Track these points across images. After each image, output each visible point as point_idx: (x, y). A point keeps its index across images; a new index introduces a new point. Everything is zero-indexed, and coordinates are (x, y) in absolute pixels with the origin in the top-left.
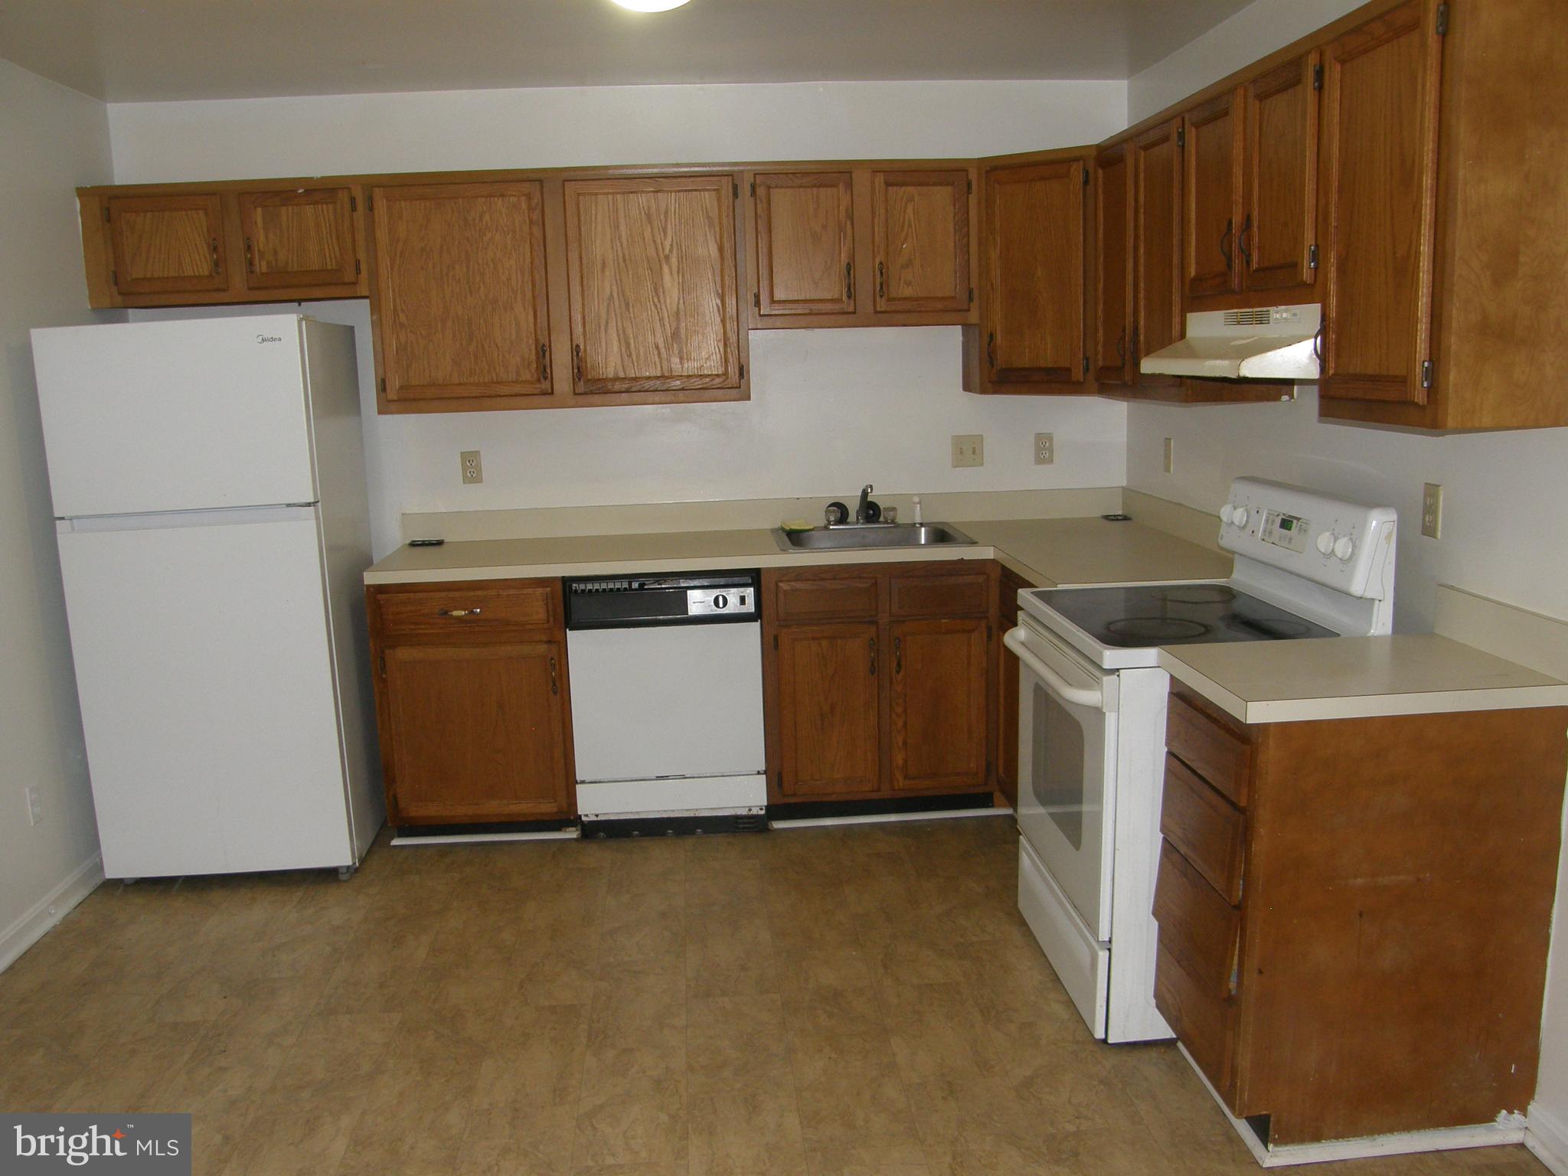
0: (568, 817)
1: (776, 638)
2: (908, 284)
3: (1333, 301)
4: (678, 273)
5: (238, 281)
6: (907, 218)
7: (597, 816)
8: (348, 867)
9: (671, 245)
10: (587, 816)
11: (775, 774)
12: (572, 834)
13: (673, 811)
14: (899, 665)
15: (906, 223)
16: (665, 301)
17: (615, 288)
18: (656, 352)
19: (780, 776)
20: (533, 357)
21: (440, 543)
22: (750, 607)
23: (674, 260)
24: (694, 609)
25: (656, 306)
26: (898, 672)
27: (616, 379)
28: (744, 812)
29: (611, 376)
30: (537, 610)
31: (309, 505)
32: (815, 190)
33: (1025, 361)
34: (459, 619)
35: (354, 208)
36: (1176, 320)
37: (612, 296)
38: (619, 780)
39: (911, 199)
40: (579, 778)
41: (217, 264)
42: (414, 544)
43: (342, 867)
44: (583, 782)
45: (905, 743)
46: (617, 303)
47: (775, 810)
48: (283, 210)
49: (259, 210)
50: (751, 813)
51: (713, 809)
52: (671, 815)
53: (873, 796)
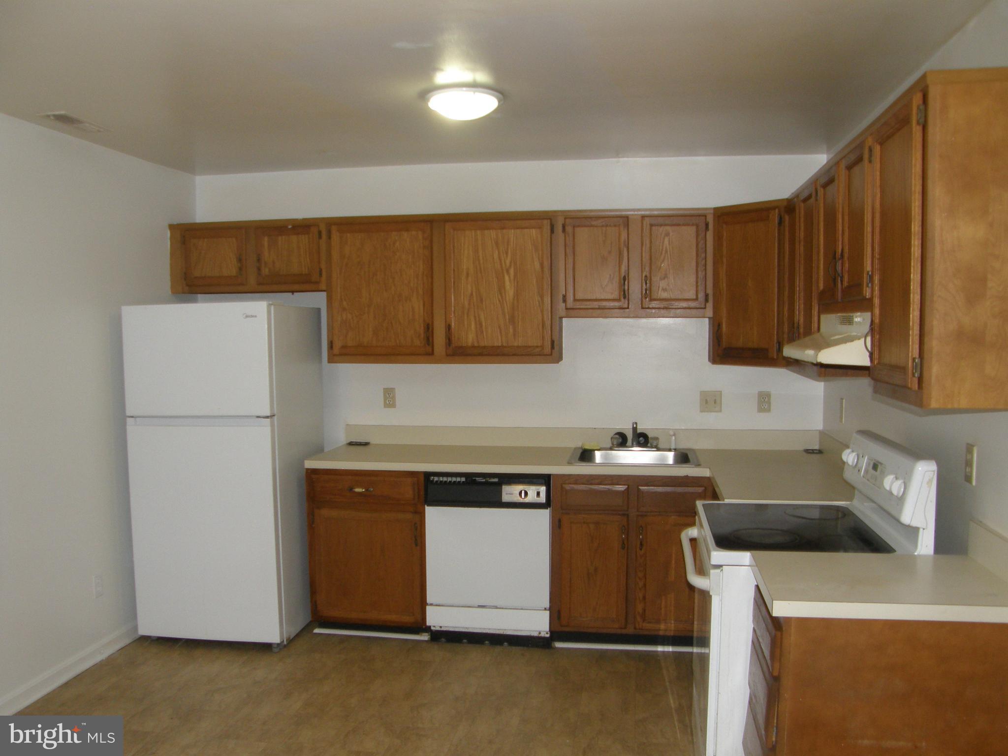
0: (420, 626)
1: (560, 521)
2: (664, 290)
3: (877, 311)
4: (514, 280)
5: (252, 280)
6: (664, 247)
7: (441, 627)
8: (278, 644)
9: (511, 263)
10: (434, 626)
11: (556, 611)
12: (425, 637)
13: (490, 629)
14: (641, 544)
15: (664, 249)
16: (506, 297)
17: (474, 288)
18: (498, 330)
19: (559, 612)
20: (422, 331)
21: (366, 444)
22: (543, 499)
23: (512, 271)
24: (506, 498)
25: (499, 301)
26: (641, 549)
27: (473, 347)
28: (535, 634)
29: (470, 344)
30: (408, 492)
31: (267, 417)
32: (604, 229)
33: (740, 343)
34: (360, 494)
35: (320, 237)
36: (815, 319)
37: (472, 294)
38: (455, 605)
39: (667, 234)
40: (429, 600)
41: (240, 269)
42: (351, 444)
43: (275, 644)
44: (431, 605)
45: (644, 598)
46: (475, 299)
47: (556, 634)
48: (280, 238)
49: (266, 239)
50: (540, 635)
51: (515, 630)
52: (484, 632)
53: (619, 631)
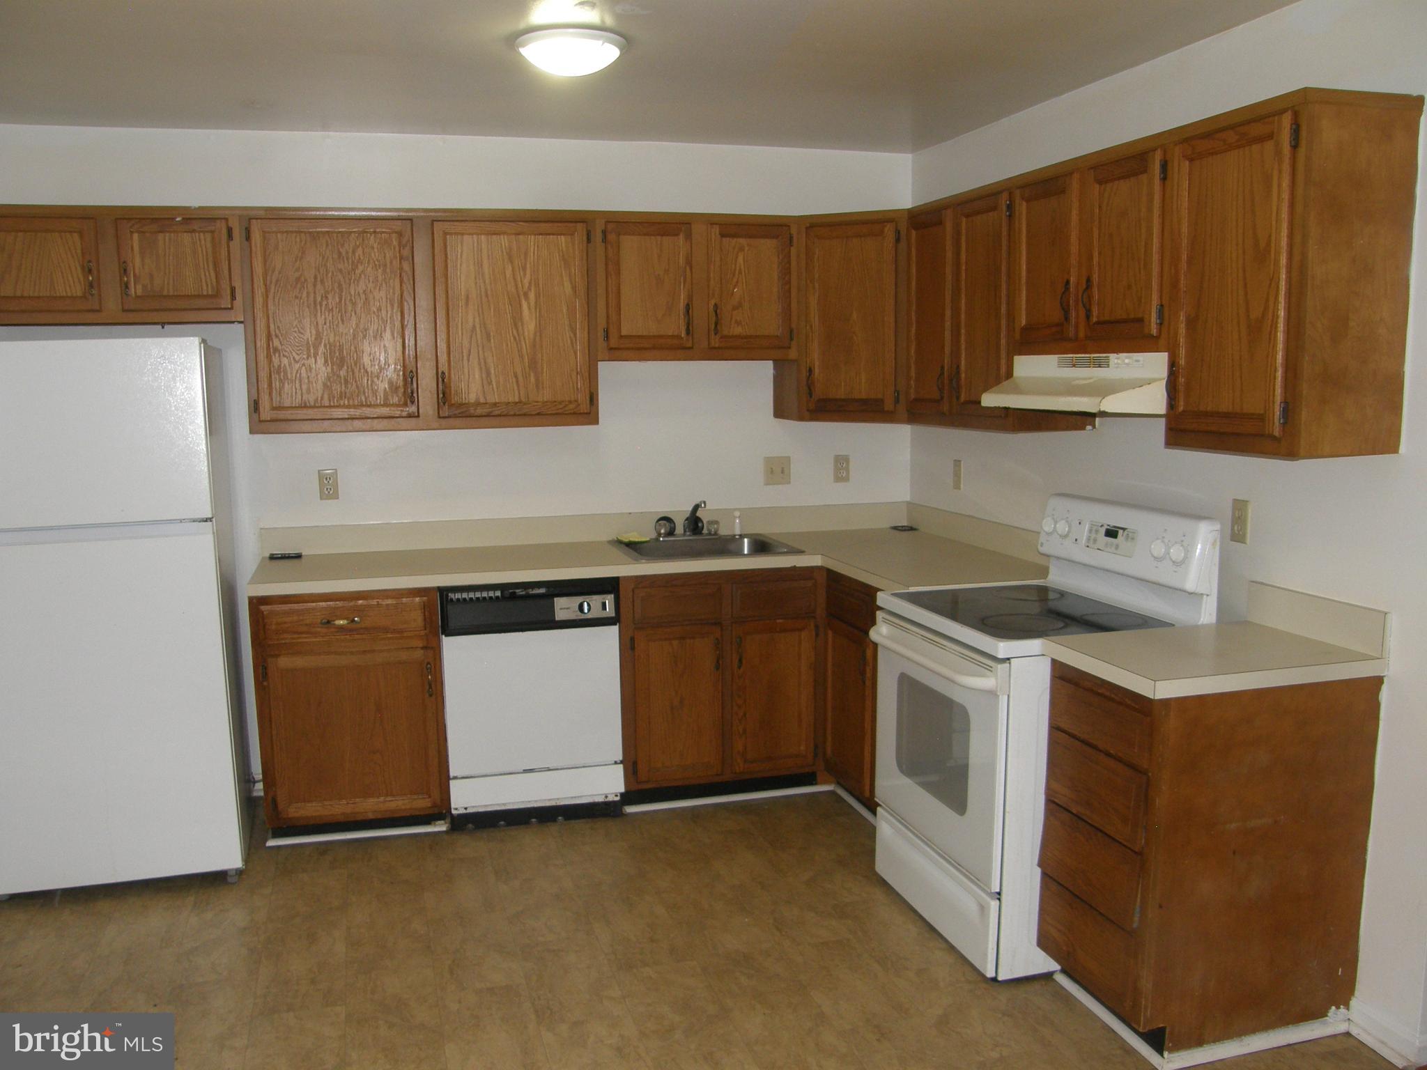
0: (441, 810)
1: (632, 639)
2: (738, 323)
3: (1182, 352)
4: (536, 309)
5: (112, 303)
6: (738, 266)
7: (466, 809)
8: (237, 870)
9: (530, 283)
10: (456, 809)
11: (631, 764)
12: (441, 827)
13: (536, 801)
14: (740, 661)
15: (738, 268)
16: (524, 333)
17: (477, 320)
18: (514, 380)
19: (635, 763)
20: (401, 383)
21: (299, 556)
22: (610, 611)
23: (532, 295)
24: (560, 615)
25: (515, 338)
26: (739, 667)
27: (478, 404)
28: (600, 799)
29: (472, 401)
30: (416, 619)
31: (206, 520)
32: (659, 238)
33: (841, 393)
34: (341, 628)
35: (230, 237)
36: (1003, 362)
37: (474, 327)
38: (489, 774)
39: (742, 249)
40: (452, 774)
41: (91, 285)
42: (273, 557)
43: (230, 870)
44: (455, 778)
45: (745, 731)
46: (479, 336)
47: (629, 797)
48: (160, 236)
49: (136, 236)
50: (607, 800)
51: (572, 798)
52: (535, 806)
53: (717, 779)
